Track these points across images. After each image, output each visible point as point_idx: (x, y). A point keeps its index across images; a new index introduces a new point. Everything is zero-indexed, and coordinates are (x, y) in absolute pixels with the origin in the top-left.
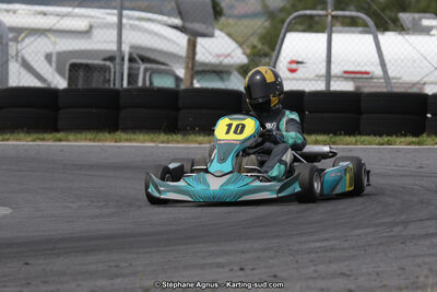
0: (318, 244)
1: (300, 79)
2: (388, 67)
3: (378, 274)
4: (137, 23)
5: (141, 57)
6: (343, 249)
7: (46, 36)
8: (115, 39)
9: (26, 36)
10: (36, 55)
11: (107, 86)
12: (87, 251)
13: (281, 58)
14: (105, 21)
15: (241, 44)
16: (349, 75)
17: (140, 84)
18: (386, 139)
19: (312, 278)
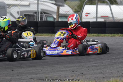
0: (94, 65)
1: (89, 18)
2: (114, 14)
3: (111, 73)
4: (43, 3)
5: (44, 12)
6: (101, 66)
7: (17, 7)
8: (37, 7)
9: (12, 6)
10: (14, 12)
11: (34, 21)
14: (34, 2)
15: (72, 9)
16: (102, 17)
17: (44, 20)
18: (113, 35)
19: (93, 74)
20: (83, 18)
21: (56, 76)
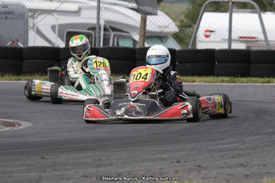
0: (226, 146)
1: (212, 42)
2: (268, 34)
3: (264, 165)
4: (109, 6)
5: (112, 28)
6: (242, 149)
7: (52, 14)
8: (96, 17)
9: (40, 14)
10: (46, 26)
12: (80, 150)
13: (200, 29)
14: (89, 5)
15: (174, 20)
16: (242, 39)
17: (111, 45)
18: (267, 79)
19: (222, 167)
20: (200, 41)
21: (139, 170)
